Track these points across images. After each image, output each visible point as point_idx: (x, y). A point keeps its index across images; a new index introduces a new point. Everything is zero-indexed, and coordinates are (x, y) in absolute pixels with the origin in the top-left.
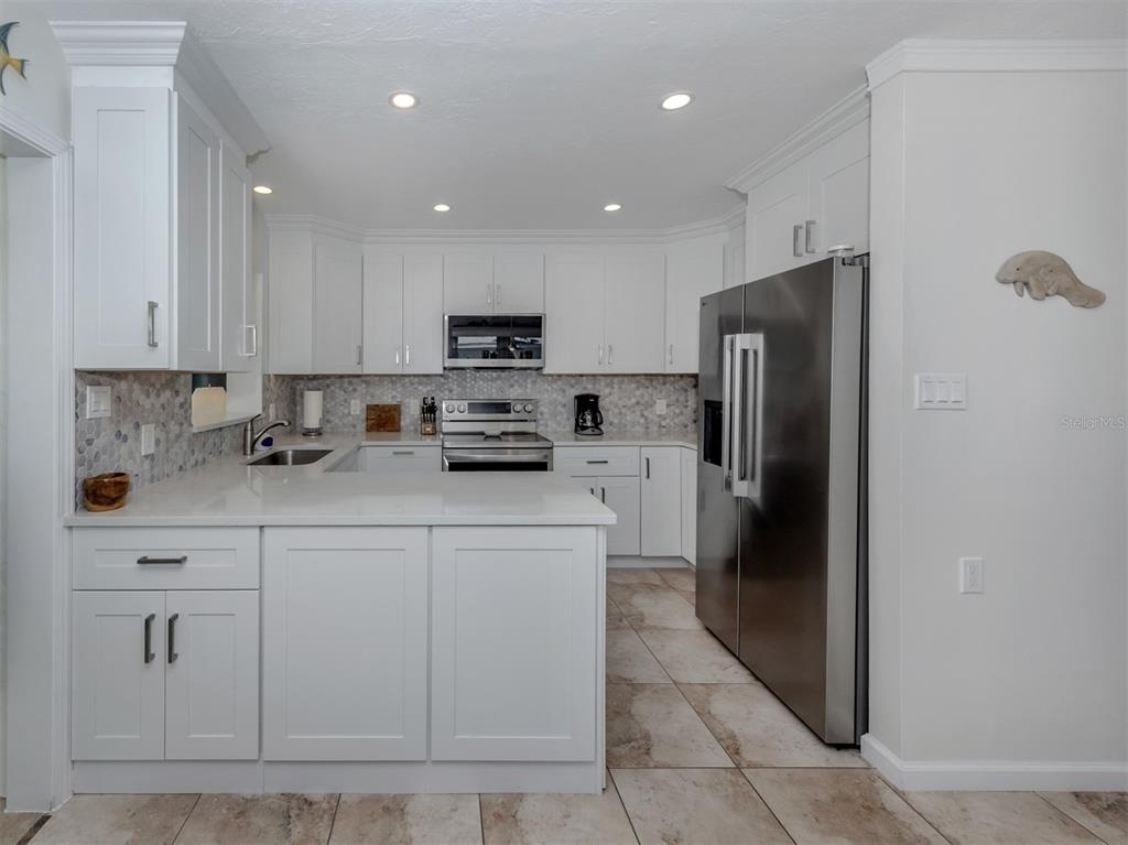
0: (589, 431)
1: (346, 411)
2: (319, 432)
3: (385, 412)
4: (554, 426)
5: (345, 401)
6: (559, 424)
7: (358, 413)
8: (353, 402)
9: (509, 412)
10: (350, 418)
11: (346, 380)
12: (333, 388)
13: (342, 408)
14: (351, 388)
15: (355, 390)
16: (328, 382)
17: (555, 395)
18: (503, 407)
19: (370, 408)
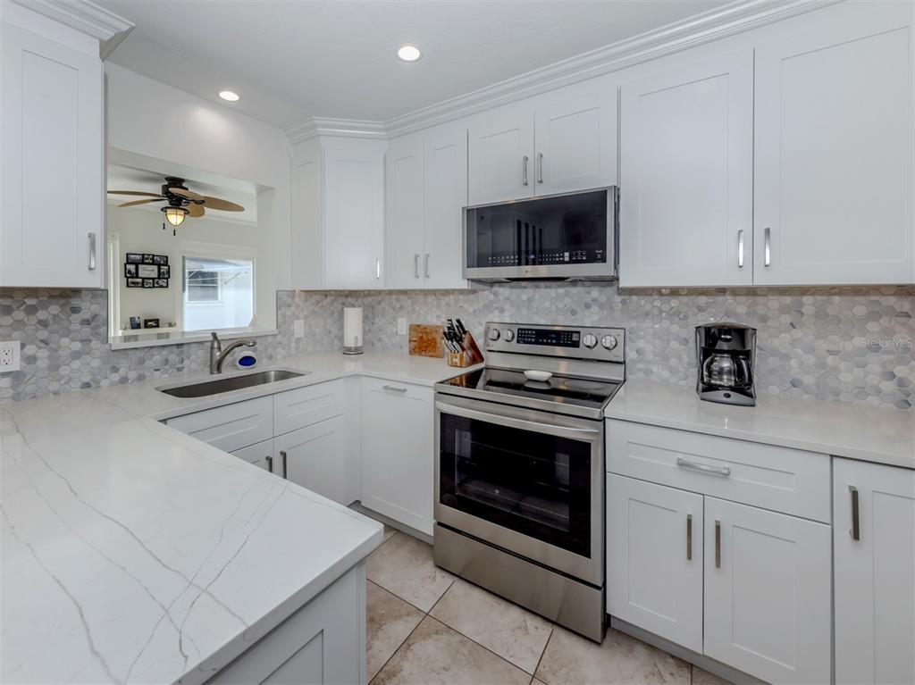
0: (719, 395)
1: (395, 330)
2: (358, 351)
3: (426, 333)
4: (665, 374)
5: (394, 317)
6: (673, 371)
7: (405, 333)
8: (400, 320)
9: (576, 344)
10: (398, 338)
11: (394, 297)
12: (383, 304)
13: (391, 326)
14: (398, 305)
15: (402, 307)
16: (380, 298)
17: (666, 324)
18: (565, 338)
19: (414, 328)
